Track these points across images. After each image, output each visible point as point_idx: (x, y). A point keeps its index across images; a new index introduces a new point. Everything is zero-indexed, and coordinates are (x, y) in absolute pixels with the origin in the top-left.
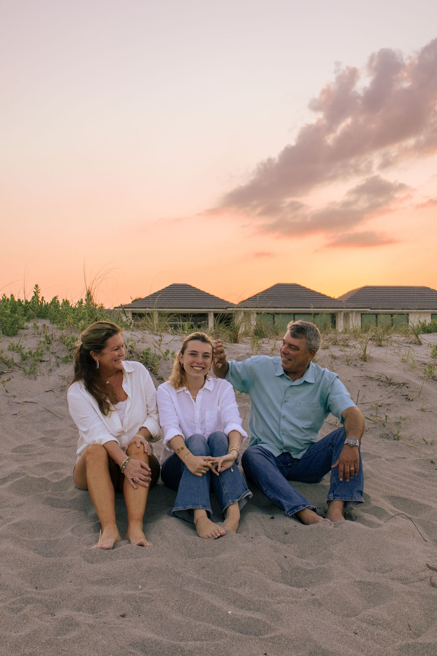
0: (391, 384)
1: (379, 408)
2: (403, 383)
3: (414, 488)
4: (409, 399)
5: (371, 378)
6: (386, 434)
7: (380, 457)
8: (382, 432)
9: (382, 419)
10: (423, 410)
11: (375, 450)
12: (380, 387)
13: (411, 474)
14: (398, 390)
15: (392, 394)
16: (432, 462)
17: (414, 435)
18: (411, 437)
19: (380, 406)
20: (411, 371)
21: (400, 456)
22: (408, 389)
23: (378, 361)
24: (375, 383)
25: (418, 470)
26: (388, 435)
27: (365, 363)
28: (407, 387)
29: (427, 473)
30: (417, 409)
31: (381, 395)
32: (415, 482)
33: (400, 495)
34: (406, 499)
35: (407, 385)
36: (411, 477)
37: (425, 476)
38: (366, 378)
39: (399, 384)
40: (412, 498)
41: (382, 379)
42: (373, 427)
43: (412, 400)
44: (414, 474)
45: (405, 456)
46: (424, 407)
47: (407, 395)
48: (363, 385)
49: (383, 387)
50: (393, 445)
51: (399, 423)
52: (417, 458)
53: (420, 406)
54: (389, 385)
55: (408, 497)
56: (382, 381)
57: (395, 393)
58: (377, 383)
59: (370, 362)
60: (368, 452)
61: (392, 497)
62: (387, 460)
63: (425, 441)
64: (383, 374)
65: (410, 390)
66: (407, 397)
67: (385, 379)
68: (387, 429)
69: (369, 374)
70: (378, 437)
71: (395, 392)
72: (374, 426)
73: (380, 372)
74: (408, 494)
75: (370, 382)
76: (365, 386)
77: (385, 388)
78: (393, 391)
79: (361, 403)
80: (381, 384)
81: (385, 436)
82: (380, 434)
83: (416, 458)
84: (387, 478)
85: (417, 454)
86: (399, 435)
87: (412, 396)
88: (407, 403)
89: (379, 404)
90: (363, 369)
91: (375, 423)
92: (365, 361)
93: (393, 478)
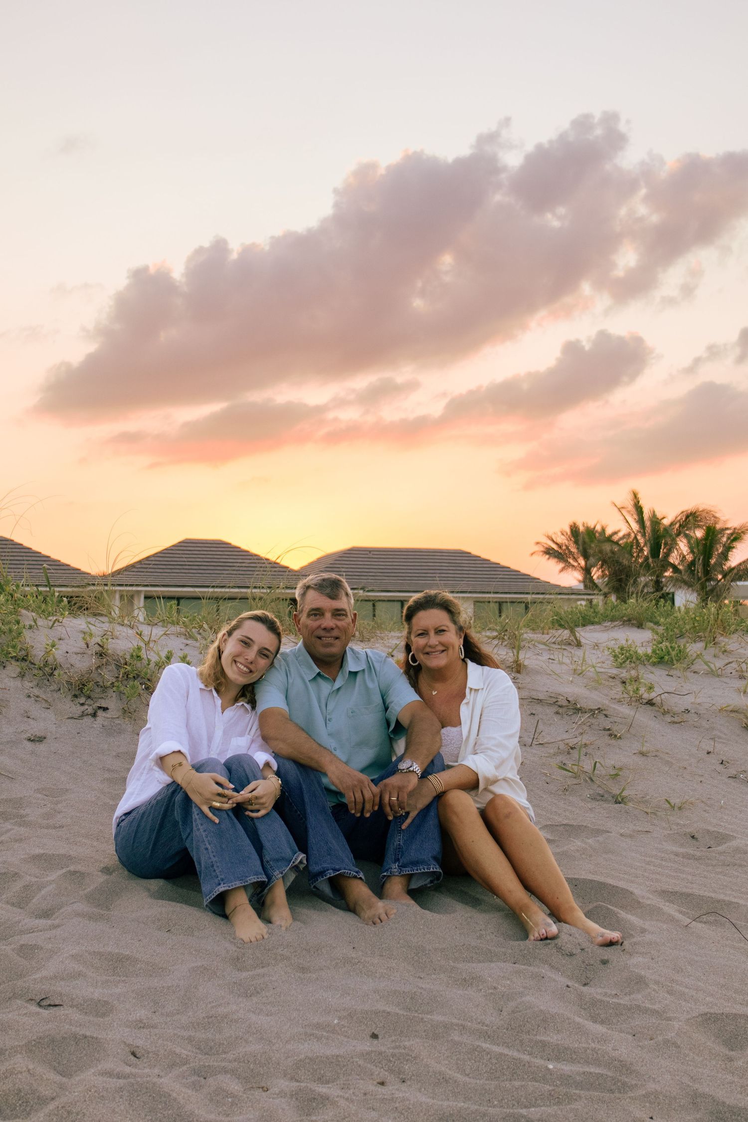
0: (578, 710)
1: (571, 750)
2: (599, 708)
3: (690, 877)
4: (616, 736)
5: (541, 700)
6: (599, 794)
7: (608, 832)
8: (592, 792)
9: (585, 770)
10: (643, 754)
11: (594, 821)
12: (559, 717)
13: (672, 856)
14: (593, 721)
15: (585, 727)
16: (693, 837)
17: (647, 794)
18: (643, 797)
19: (572, 748)
20: (596, 689)
21: (640, 829)
22: (608, 719)
23: (537, 672)
24: (550, 711)
25: (682, 850)
26: (602, 796)
27: (518, 675)
28: (606, 716)
29: (698, 854)
30: (634, 752)
31: (566, 729)
32: (686, 869)
33: (677, 889)
34: (689, 895)
35: (604, 712)
36: (675, 861)
37: (696, 859)
38: (530, 700)
39: (591, 710)
40: (697, 892)
41: (559, 703)
42: (574, 783)
43: (620, 738)
44: (677, 855)
45: (647, 829)
46: (644, 749)
47: (609, 730)
48: (529, 712)
49: (565, 716)
50: (621, 811)
51: (617, 775)
52: (669, 832)
53: (636, 746)
54: (575, 713)
55: (690, 891)
56: (561, 707)
57: (590, 726)
58: (555, 709)
59: (527, 674)
60: (585, 824)
61: (664, 892)
62: (622, 835)
63: (669, 803)
64: (560, 694)
65: (611, 720)
66: (611, 732)
67: (565, 703)
68: (599, 786)
69: (535, 695)
70: (589, 800)
71: (588, 724)
72: (575, 781)
73: (550, 690)
74: (686, 887)
75: (538, 709)
76: (534, 714)
77: (568, 718)
78: (583, 723)
79: (538, 743)
80: (560, 710)
81: (599, 798)
82: (590, 795)
83: (666, 832)
84: (638, 864)
85: (664, 824)
86: (623, 794)
87: (618, 729)
88: (613, 742)
89: (571, 745)
90: (520, 685)
91: (576, 776)
92: (518, 672)
93: (648, 863)
